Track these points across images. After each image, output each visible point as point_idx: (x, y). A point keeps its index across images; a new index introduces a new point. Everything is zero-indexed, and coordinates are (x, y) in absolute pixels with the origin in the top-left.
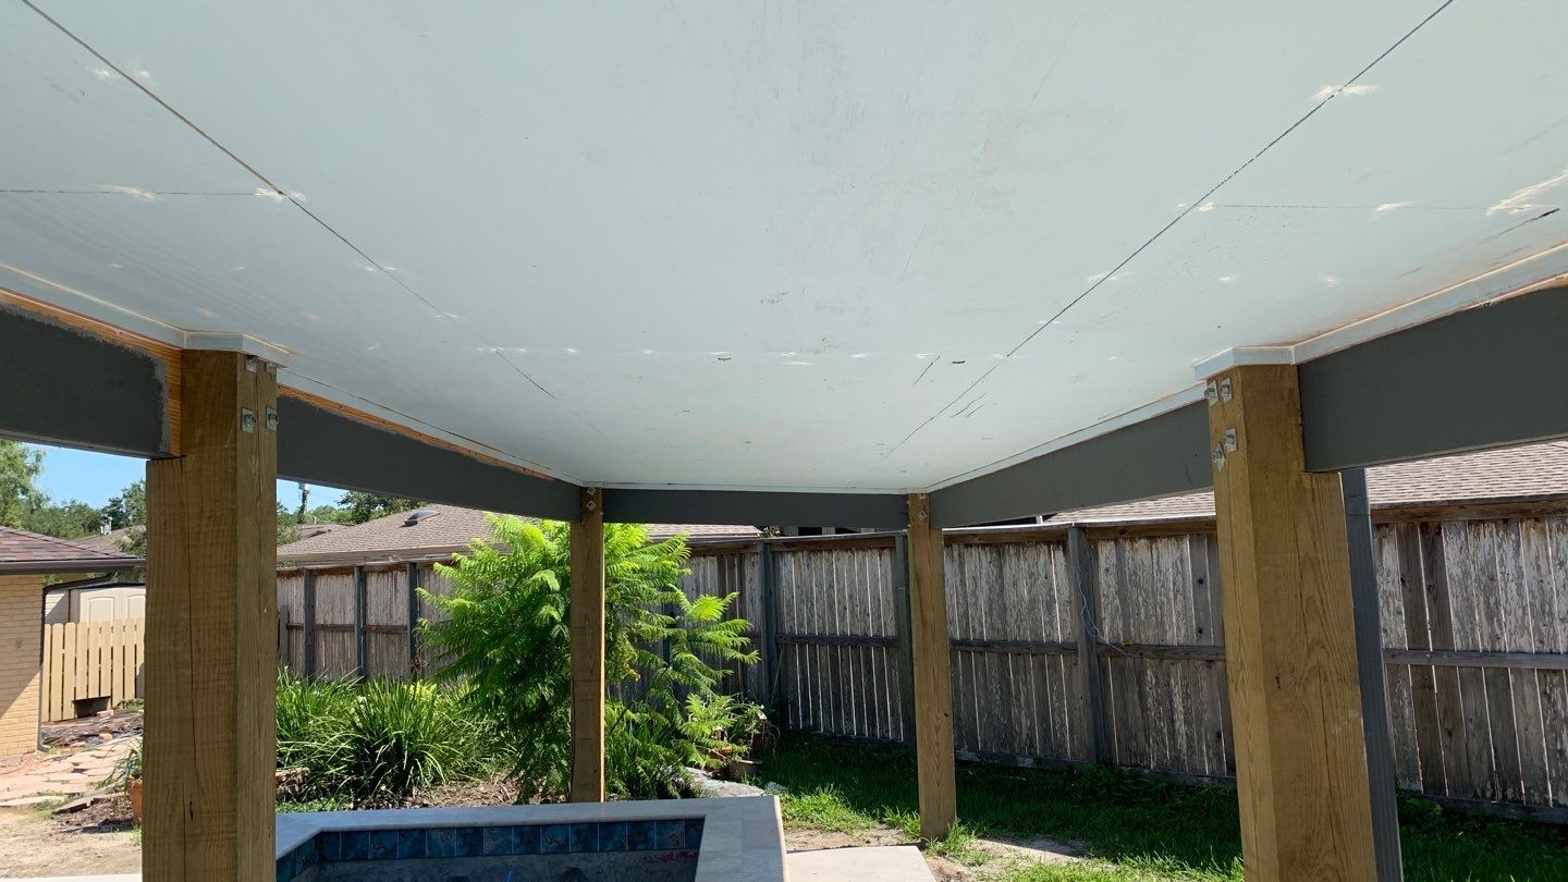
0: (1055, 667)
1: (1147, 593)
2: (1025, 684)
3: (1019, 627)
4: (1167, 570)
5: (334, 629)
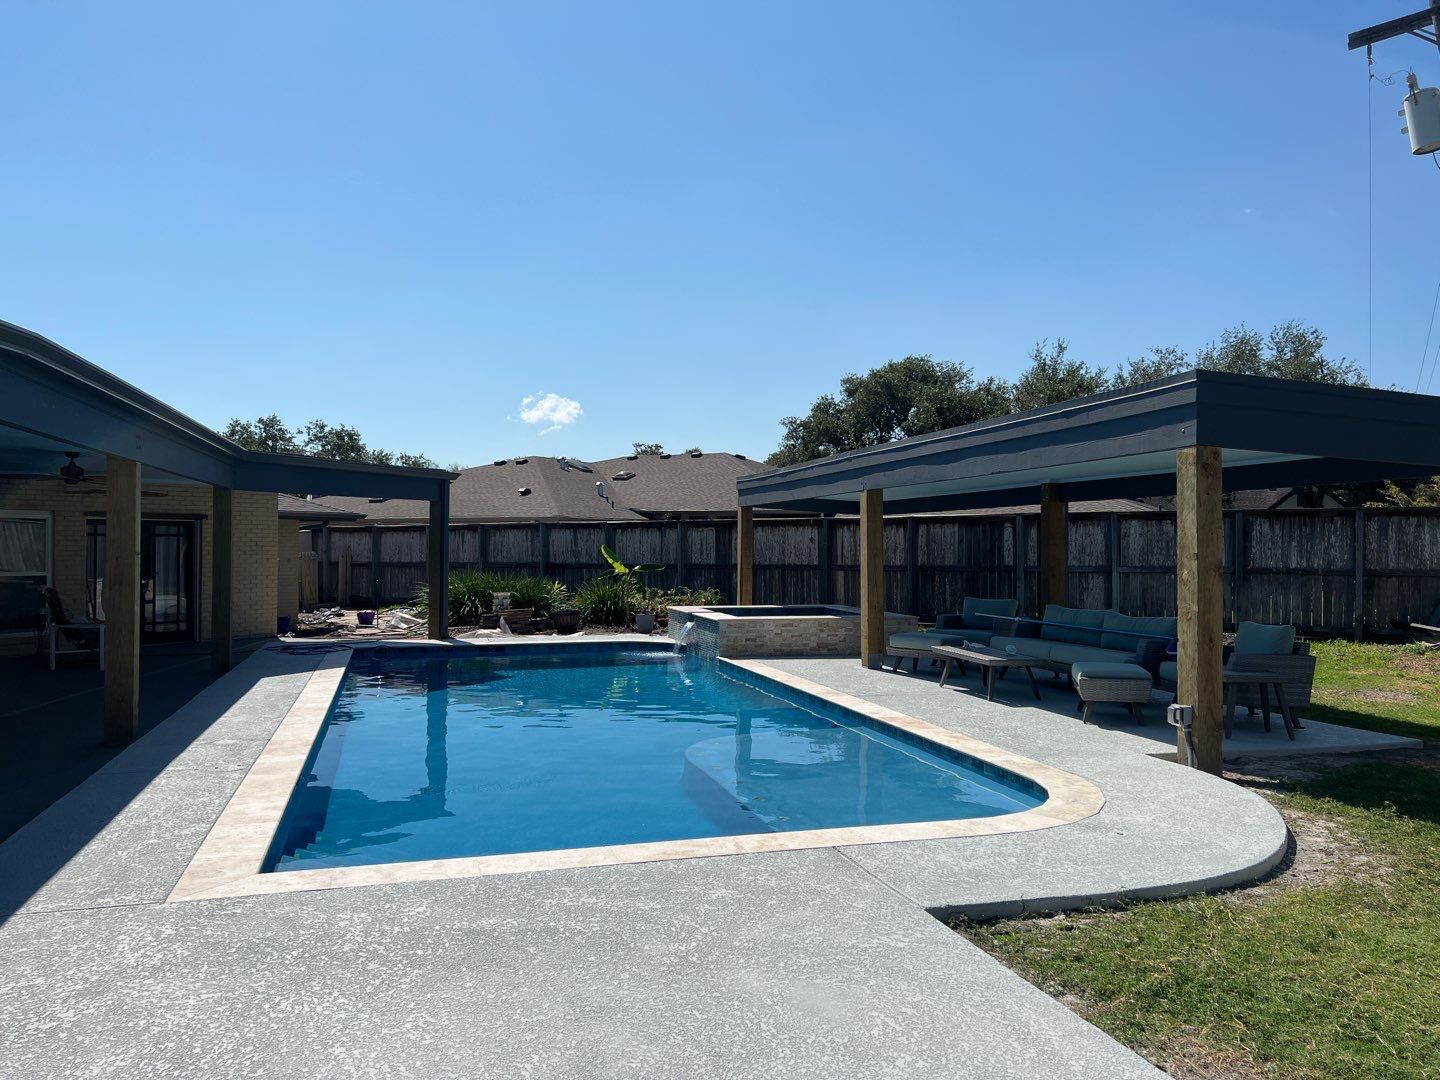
5: (401, 565)
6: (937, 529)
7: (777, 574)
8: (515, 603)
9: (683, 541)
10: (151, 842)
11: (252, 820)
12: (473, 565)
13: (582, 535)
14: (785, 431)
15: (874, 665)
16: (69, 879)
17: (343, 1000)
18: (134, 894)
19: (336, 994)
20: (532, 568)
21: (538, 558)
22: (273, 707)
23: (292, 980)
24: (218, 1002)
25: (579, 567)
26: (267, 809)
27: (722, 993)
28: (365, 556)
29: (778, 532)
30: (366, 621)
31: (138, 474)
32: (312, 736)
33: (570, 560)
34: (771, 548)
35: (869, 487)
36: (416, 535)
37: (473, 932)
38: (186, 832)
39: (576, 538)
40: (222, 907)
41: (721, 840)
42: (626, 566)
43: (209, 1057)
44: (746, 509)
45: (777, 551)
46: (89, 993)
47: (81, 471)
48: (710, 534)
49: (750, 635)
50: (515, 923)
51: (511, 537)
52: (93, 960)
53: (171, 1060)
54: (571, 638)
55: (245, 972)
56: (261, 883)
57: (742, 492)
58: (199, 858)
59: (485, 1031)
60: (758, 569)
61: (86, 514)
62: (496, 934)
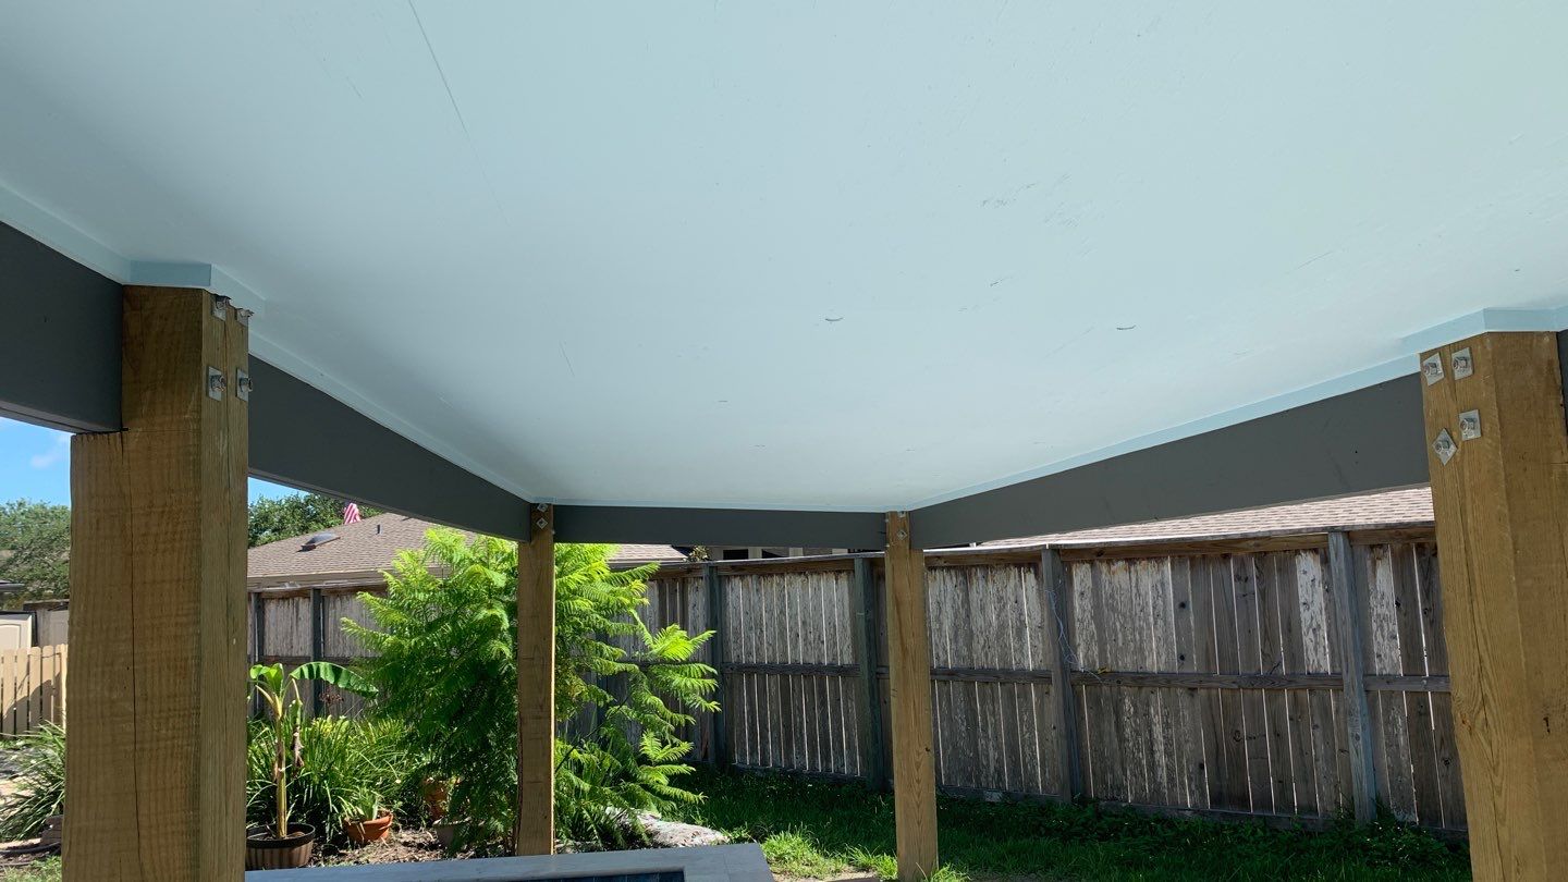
0: (1026, 696)
1: (1124, 616)
2: (994, 714)
3: (986, 655)
4: (1147, 593)
45: (769, 633)
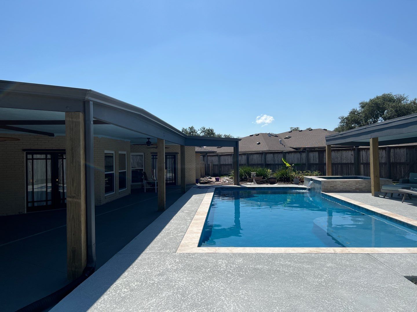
1: (398, 155)
4: (402, 152)
5: (226, 165)
6: (398, 150)
7: (339, 166)
8: (257, 175)
9: (308, 156)
10: (171, 237)
11: (195, 233)
12: (245, 164)
13: (276, 155)
14: (340, 121)
15: (376, 195)
16: (154, 245)
17: (222, 284)
18: (168, 250)
19: (220, 282)
20: (261, 165)
21: (263, 162)
22: (197, 203)
23: (209, 277)
24: (191, 280)
25: (275, 165)
26: (198, 230)
27: (334, 296)
28: (217, 163)
29: (340, 153)
30: (217, 180)
31: (164, 143)
32: (207, 211)
33: (272, 163)
34: (337, 158)
35: (373, 137)
36: (229, 157)
37: (255, 269)
38: (179, 235)
39: (274, 156)
40: (190, 256)
41: (329, 248)
42: (290, 164)
43: (190, 295)
44: (329, 146)
45: (339, 159)
46: (161, 274)
47: (151, 142)
48: (316, 154)
49: (332, 185)
50: (267, 267)
51: (255, 156)
52: (161, 266)
53: (181, 294)
54: (274, 186)
55: (197, 273)
56: (198, 250)
57: (327, 141)
58: (183, 242)
59: (262, 298)
60: (333, 164)
61: (151, 153)
62: (262, 270)
